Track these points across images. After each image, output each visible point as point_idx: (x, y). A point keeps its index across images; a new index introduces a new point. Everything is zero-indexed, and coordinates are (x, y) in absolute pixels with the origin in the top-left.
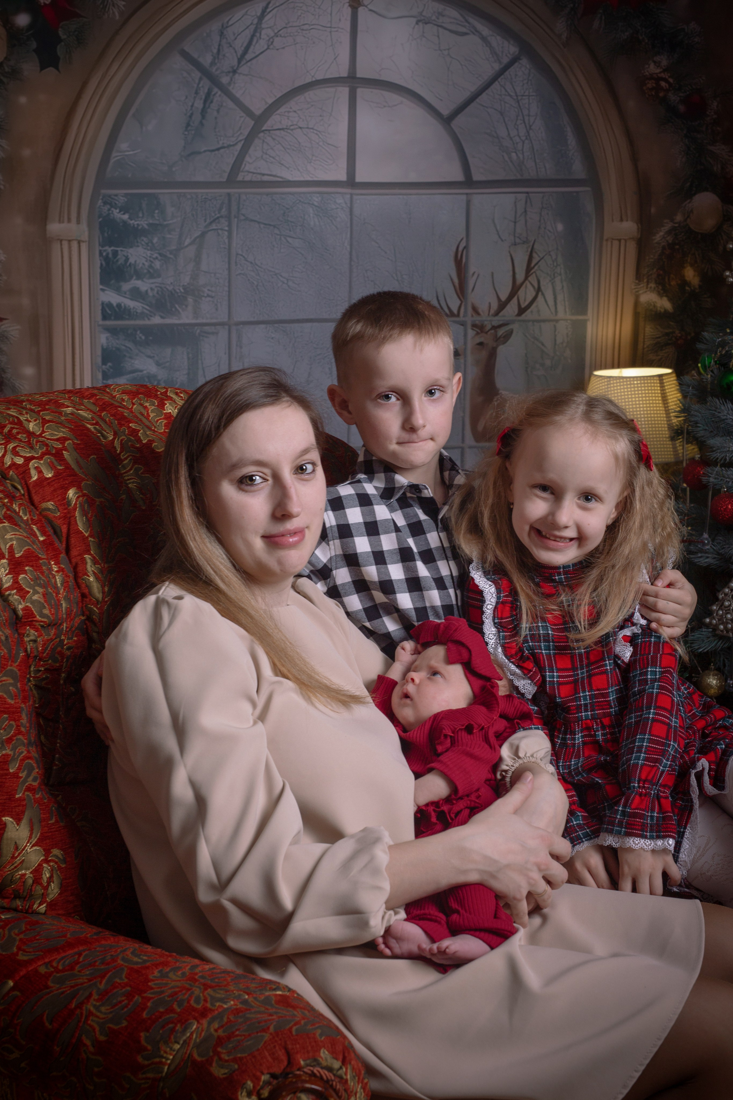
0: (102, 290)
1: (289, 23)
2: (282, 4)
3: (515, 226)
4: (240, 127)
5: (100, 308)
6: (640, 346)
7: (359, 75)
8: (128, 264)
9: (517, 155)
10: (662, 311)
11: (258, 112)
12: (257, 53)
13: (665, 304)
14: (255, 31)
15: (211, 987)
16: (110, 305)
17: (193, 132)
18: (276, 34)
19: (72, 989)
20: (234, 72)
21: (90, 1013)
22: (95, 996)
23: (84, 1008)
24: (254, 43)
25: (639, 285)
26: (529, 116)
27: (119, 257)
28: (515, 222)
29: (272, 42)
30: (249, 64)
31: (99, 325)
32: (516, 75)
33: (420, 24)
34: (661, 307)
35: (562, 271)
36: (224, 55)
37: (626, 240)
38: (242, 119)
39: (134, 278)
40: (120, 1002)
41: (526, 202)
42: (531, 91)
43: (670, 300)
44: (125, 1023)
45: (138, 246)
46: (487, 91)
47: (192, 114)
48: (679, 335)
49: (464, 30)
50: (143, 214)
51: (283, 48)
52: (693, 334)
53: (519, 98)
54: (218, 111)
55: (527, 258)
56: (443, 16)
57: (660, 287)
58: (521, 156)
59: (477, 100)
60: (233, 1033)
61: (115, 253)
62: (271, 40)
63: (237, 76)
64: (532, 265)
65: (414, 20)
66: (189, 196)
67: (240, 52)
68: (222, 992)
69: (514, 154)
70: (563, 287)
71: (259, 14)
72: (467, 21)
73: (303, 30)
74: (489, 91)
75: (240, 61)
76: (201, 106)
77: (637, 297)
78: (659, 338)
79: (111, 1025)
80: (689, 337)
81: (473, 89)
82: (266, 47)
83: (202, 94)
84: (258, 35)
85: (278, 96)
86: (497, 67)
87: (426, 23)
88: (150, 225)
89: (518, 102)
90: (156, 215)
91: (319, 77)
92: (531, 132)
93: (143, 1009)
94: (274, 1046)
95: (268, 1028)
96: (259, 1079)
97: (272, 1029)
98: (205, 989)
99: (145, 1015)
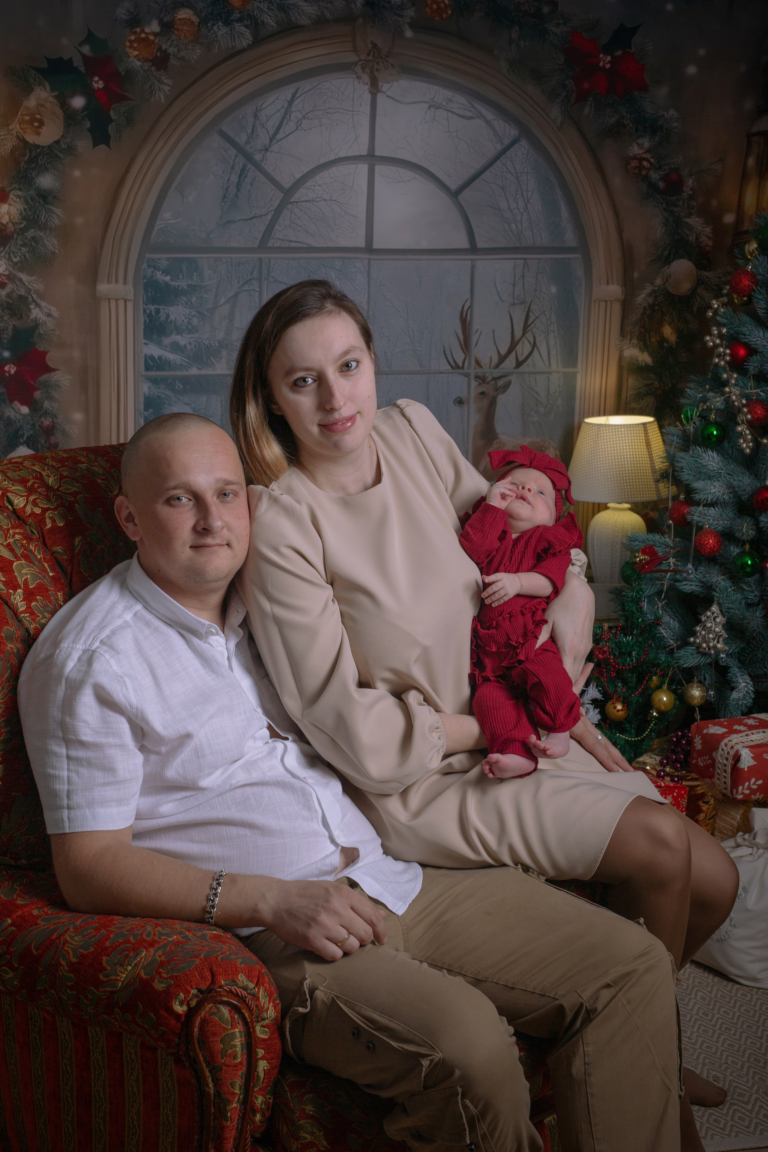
0: (146, 344)
1: (315, 107)
2: (310, 90)
3: (514, 288)
4: (271, 199)
5: (143, 360)
6: (624, 396)
7: (377, 153)
8: (169, 321)
9: (516, 225)
10: (644, 364)
11: (287, 186)
12: (287, 133)
13: (645, 358)
14: (286, 114)
16: (152, 358)
17: (229, 203)
18: (303, 116)
20: (267, 150)
21: (67, 942)
22: (72, 930)
23: (63, 938)
24: (284, 124)
25: (623, 341)
26: (527, 190)
27: (161, 314)
28: (514, 285)
29: (301, 124)
30: (279, 143)
31: (142, 376)
32: (516, 155)
33: (432, 109)
34: (642, 361)
35: (556, 329)
36: (258, 135)
37: (611, 302)
38: (273, 192)
39: (174, 333)
40: (90, 933)
41: (524, 267)
42: (529, 168)
43: (650, 354)
44: (90, 951)
45: (178, 305)
46: (490, 169)
47: (228, 187)
48: (658, 386)
49: (470, 114)
50: (183, 275)
51: (311, 129)
52: (670, 385)
53: (519, 175)
54: (251, 185)
55: (524, 317)
56: (452, 102)
57: (642, 343)
58: (520, 226)
59: (482, 176)
60: (172, 959)
61: (158, 311)
62: (300, 122)
63: (268, 153)
64: (529, 323)
65: (427, 105)
66: (224, 260)
67: (272, 133)
68: (168, 928)
69: (513, 225)
70: (556, 343)
71: (289, 99)
72: (473, 106)
73: (328, 113)
74: (492, 169)
75: (271, 140)
76: (236, 180)
77: (621, 352)
78: (640, 388)
79: (81, 951)
80: (667, 388)
81: (478, 166)
82: (295, 128)
83: (238, 169)
84: (288, 117)
85: (305, 172)
86: (499, 147)
87: (437, 108)
88: (189, 286)
89: (518, 178)
90: (194, 277)
91: (342, 155)
92: (528, 205)
93: (107, 939)
94: (203, 969)
95: (200, 955)
96: (189, 992)
97: (202, 956)
98: (156, 927)
99: (107, 944)
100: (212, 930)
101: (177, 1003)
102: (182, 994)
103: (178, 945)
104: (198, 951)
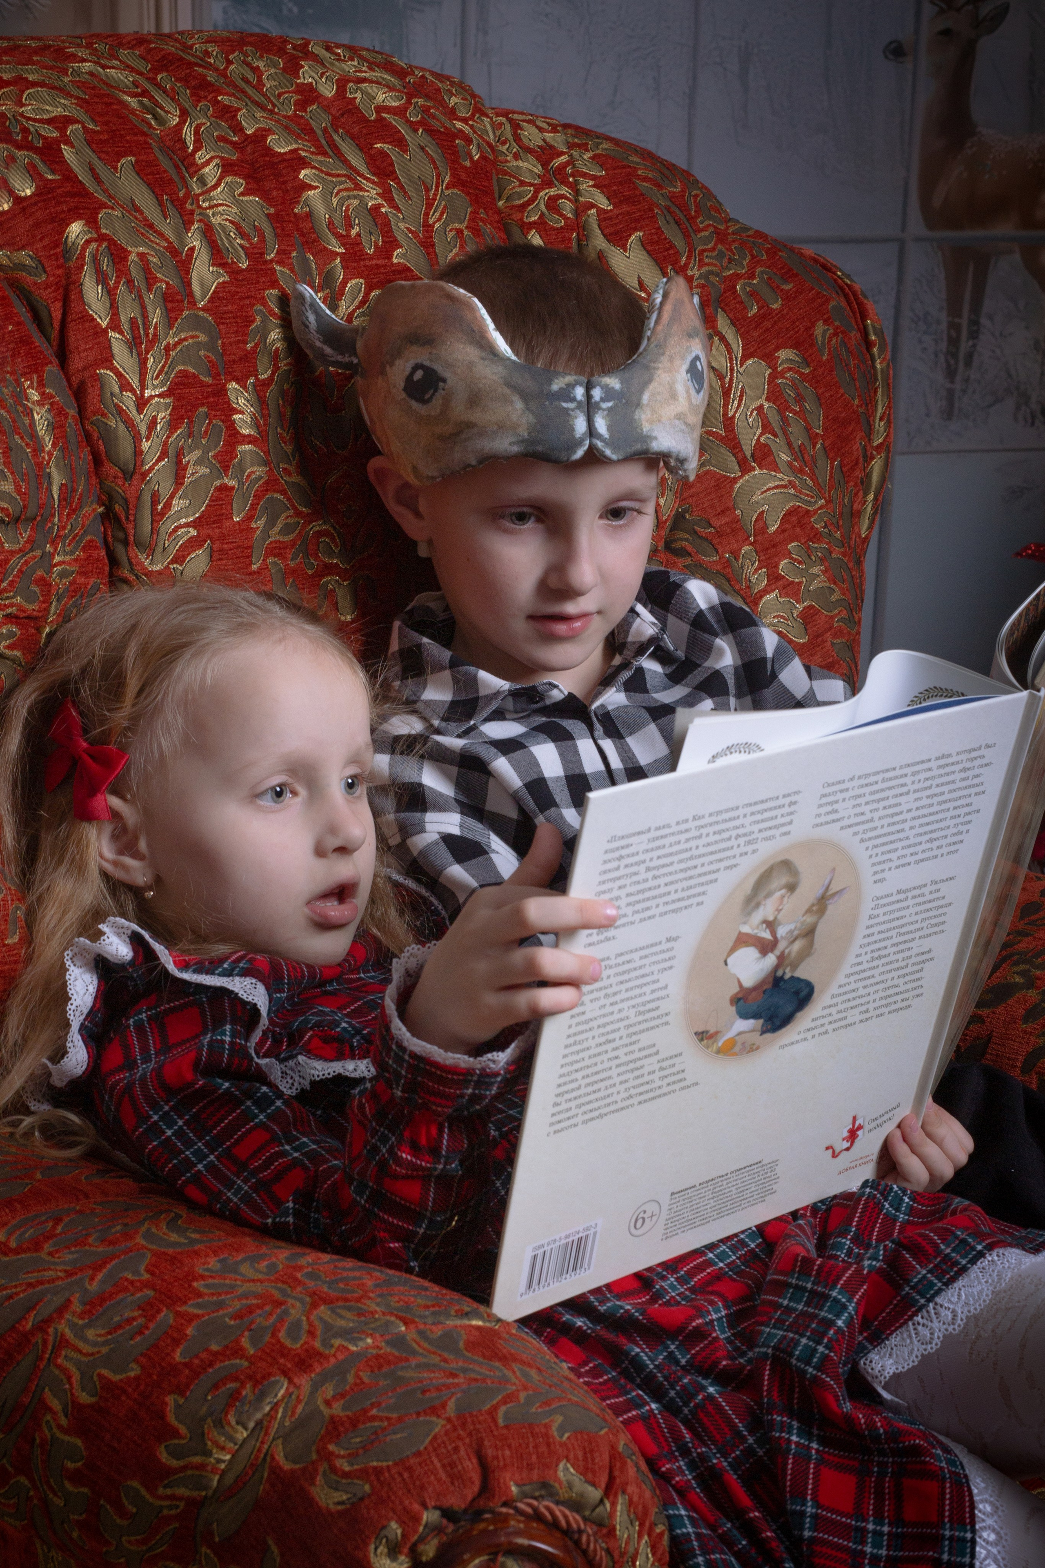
15: (327, 1301)
19: (30, 1291)
21: (62, 1343)
22: (77, 1307)
23: (51, 1330)
40: (130, 1321)
44: (134, 1371)
60: (365, 1411)
68: (348, 1315)
79: (105, 1372)
93: (176, 1342)
94: (456, 1449)
95: (444, 1405)
96: (417, 1519)
97: (451, 1409)
98: (314, 1306)
99: (178, 1356)
100: (466, 1315)
101: (382, 1549)
102: (394, 1525)
103: (380, 1367)
104: (438, 1389)
